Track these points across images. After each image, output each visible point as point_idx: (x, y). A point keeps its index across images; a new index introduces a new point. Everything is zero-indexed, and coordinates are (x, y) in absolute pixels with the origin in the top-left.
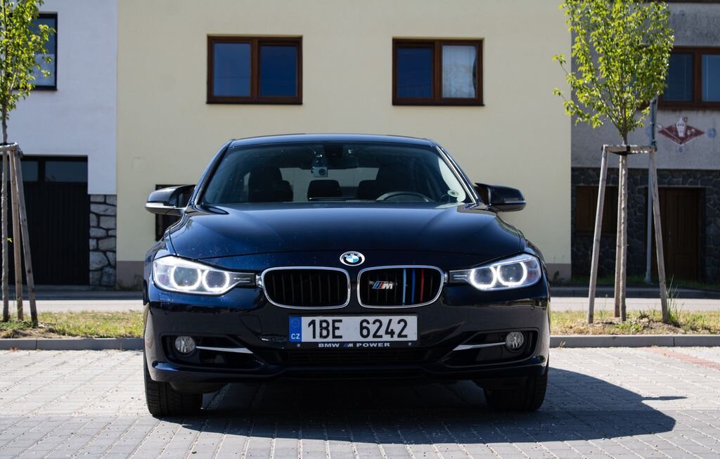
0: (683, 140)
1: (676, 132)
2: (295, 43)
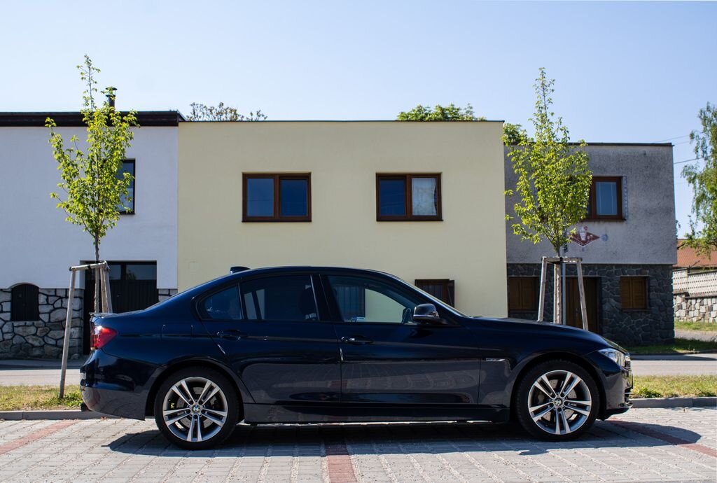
0: (584, 243)
1: (580, 237)
2: (306, 177)
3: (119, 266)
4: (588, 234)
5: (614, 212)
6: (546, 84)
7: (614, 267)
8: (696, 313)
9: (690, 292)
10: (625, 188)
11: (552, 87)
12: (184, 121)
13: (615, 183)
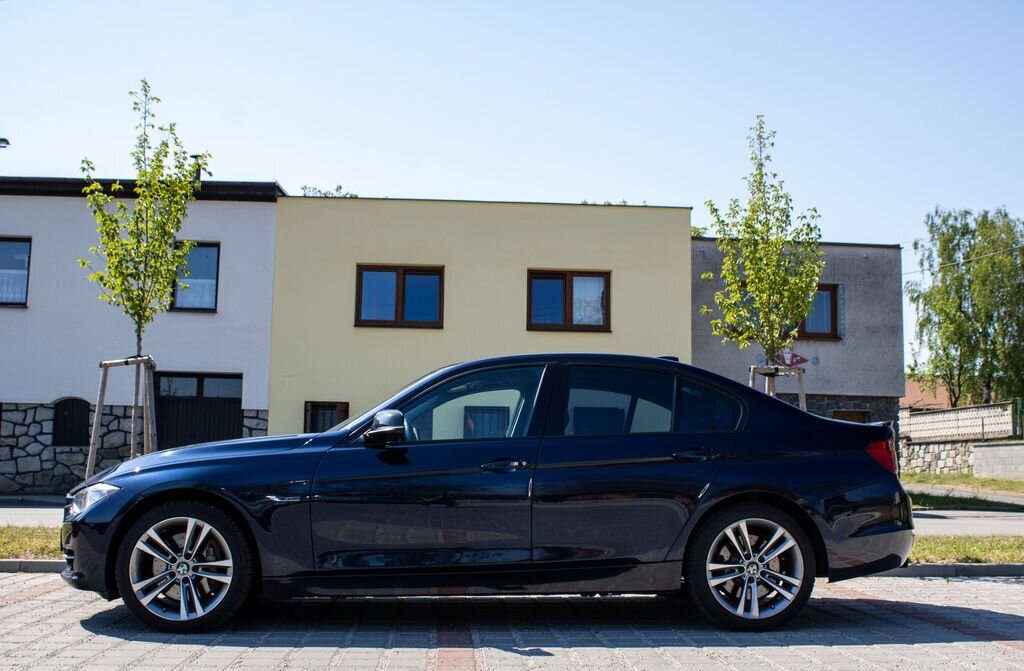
1: (784, 359)
3: (195, 380)
4: (794, 356)
5: (827, 329)
6: (765, 136)
7: (826, 399)
8: (920, 462)
9: (912, 436)
10: (842, 299)
11: (771, 140)
12: (284, 195)
13: (828, 293)
